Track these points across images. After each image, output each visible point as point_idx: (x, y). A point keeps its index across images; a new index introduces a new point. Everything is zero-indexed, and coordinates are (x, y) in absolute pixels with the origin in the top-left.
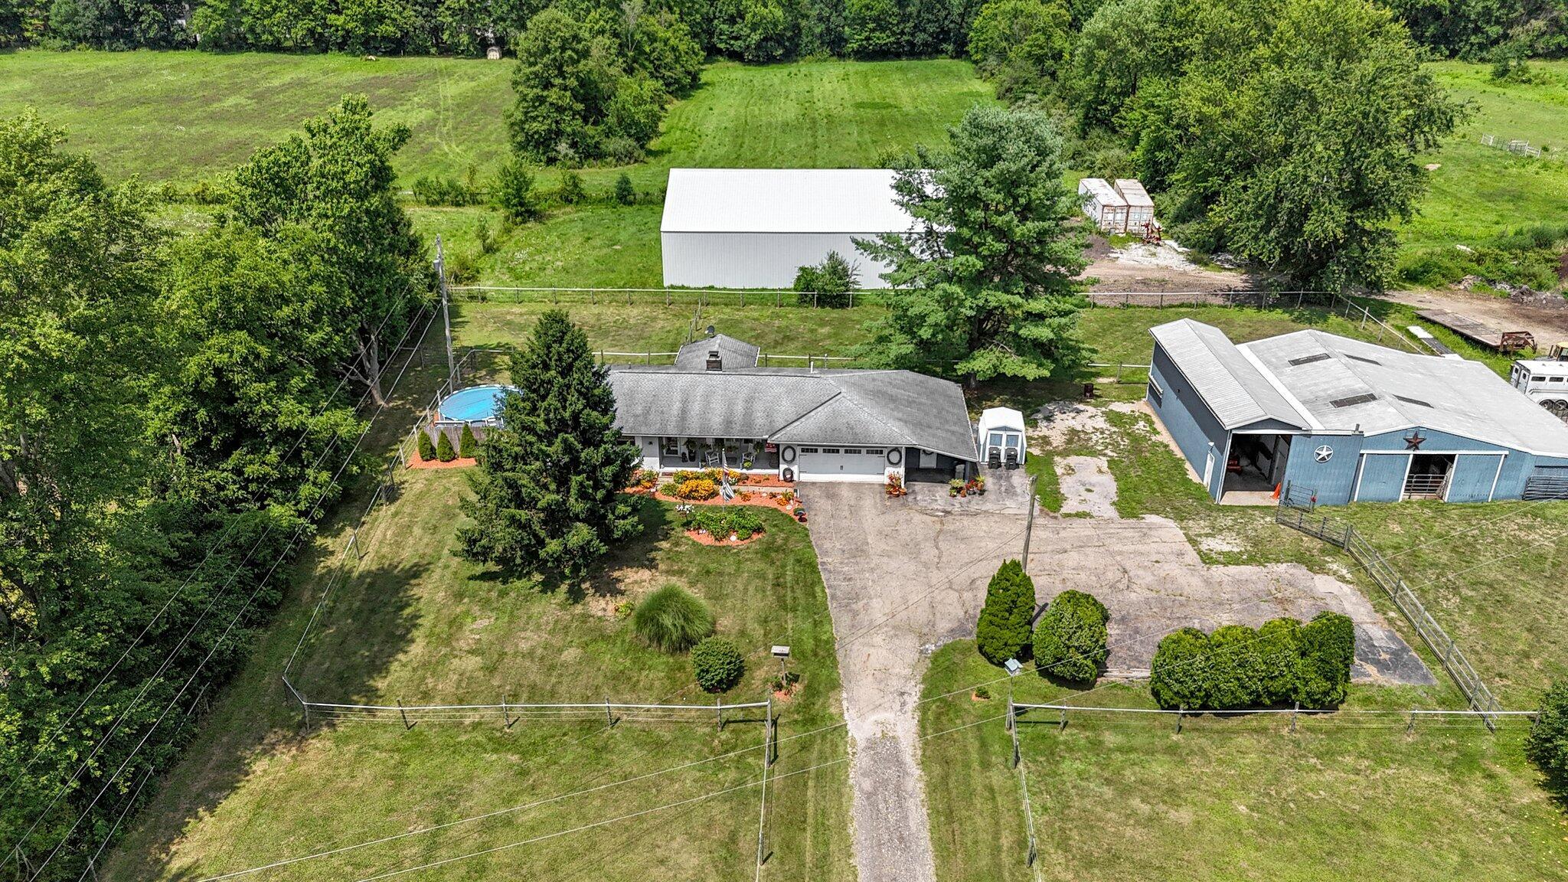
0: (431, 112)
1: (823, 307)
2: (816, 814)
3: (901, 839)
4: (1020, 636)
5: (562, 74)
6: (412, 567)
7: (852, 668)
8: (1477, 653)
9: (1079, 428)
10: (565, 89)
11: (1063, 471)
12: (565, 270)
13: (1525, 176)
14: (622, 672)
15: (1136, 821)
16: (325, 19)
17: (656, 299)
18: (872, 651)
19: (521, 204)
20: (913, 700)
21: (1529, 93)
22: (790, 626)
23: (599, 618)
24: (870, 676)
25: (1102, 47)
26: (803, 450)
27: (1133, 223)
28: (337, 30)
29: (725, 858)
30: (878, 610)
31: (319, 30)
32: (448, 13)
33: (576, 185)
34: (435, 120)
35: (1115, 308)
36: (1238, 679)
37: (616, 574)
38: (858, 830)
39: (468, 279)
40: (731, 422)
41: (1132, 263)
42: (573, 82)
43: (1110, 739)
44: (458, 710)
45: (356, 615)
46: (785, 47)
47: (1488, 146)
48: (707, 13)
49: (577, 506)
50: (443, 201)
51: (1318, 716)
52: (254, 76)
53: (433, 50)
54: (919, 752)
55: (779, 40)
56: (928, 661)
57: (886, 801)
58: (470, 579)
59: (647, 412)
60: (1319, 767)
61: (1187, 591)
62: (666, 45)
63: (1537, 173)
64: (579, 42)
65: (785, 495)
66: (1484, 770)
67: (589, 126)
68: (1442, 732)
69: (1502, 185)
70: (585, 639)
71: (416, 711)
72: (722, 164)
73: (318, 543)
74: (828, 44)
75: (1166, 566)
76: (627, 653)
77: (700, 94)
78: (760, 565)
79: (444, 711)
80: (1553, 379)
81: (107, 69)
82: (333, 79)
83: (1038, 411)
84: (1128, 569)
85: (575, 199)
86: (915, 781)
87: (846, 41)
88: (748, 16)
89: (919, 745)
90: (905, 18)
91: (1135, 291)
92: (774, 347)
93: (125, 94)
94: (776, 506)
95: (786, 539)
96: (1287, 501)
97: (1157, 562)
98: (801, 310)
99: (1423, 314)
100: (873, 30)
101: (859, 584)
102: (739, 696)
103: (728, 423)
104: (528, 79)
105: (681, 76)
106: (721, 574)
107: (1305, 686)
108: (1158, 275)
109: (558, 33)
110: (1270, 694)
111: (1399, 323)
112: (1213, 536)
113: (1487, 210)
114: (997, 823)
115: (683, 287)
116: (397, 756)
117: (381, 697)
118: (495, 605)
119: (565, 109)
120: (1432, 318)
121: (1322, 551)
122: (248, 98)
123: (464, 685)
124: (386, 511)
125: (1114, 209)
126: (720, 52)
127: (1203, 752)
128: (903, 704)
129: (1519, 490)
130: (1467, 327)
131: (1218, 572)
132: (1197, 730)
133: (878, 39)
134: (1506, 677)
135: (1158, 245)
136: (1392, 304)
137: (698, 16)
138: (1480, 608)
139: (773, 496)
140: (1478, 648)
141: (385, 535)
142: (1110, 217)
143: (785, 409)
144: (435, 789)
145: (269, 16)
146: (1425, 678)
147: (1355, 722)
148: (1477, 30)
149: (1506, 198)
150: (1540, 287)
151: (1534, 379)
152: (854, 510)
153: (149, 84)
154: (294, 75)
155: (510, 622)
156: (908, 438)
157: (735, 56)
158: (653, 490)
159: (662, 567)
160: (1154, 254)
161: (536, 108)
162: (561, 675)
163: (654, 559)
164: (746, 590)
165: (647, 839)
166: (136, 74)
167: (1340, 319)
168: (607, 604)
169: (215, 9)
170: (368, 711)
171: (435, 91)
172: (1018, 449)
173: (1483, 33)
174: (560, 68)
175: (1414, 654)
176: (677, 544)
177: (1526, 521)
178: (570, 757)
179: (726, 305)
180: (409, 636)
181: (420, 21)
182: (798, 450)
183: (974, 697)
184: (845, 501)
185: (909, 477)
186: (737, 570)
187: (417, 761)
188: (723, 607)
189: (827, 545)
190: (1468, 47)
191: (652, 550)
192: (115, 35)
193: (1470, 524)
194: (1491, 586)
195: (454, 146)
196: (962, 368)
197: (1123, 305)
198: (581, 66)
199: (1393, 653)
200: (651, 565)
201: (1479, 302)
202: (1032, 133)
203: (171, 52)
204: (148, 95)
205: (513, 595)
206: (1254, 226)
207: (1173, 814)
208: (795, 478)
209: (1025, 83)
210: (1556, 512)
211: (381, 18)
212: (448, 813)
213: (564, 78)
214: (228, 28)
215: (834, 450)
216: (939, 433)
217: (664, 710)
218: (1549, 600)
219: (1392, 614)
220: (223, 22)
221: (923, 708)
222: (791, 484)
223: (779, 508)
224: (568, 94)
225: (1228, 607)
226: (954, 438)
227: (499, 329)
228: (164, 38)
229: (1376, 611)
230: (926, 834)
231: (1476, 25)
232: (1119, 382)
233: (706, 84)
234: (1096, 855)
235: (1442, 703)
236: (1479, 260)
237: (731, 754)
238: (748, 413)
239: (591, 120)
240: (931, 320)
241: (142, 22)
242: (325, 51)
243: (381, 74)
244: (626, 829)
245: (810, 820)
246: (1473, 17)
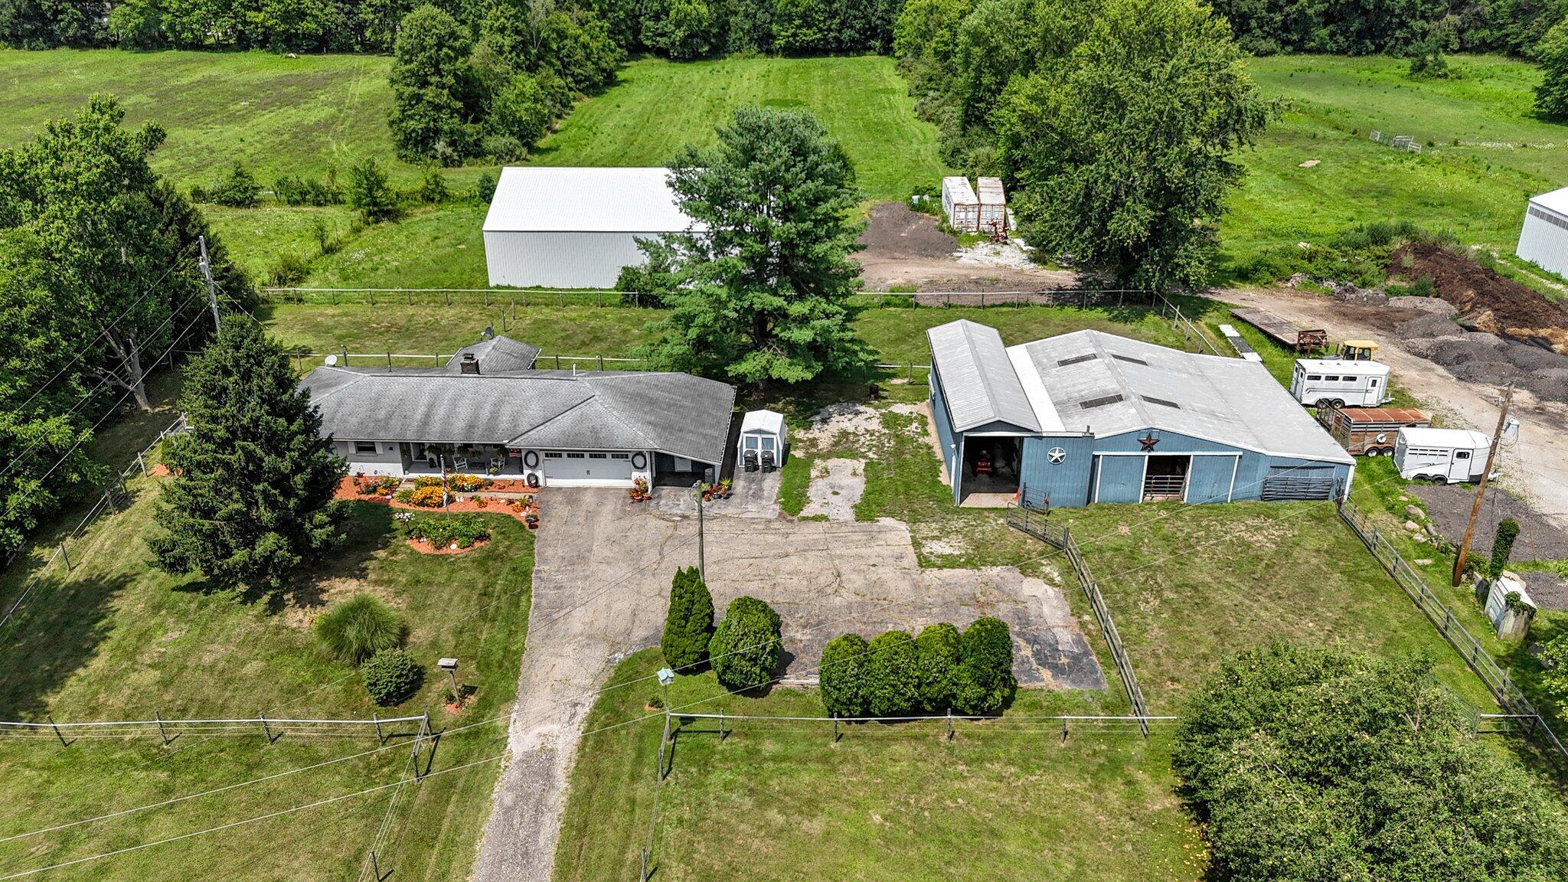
0: (333, 110)
1: (645, 307)
2: (449, 830)
3: (526, 854)
4: (697, 644)
5: (438, 72)
6: (119, 577)
7: (533, 679)
8: (1157, 656)
9: (851, 430)
10: (443, 87)
11: (818, 474)
12: (398, 270)
13: (1400, 172)
14: (300, 685)
15: (767, 833)
16: (245, 16)
17: (477, 299)
18: (559, 660)
19: (375, 204)
20: (584, 711)
21: (1443, 88)
22: (484, 637)
23: (293, 630)
24: (549, 687)
25: (977, 44)
26: (547, 455)
27: (985, 222)
28: (257, 28)
29: (343, 877)
30: (578, 621)
31: (240, 27)
32: (370, 10)
33: (437, 184)
34: (334, 118)
35: (938, 308)
36: (894, 686)
37: (323, 584)
38: (483, 849)
39: (292, 280)
40: (474, 427)
41: (973, 262)
42: (450, 80)
43: (769, 747)
44: (121, 726)
45: (48, 628)
46: (710, 43)
47: (1376, 142)
48: (633, 10)
49: (266, 515)
50: (304, 200)
51: (980, 723)
52: (166, 74)
53: (357, 48)
54: (573, 765)
55: (705, 36)
56: (612, 670)
57: (522, 816)
58: (173, 590)
59: (389, 417)
60: (966, 774)
61: (893, 594)
62: (576, 42)
63: (1413, 169)
64: (456, 39)
65: (522, 501)
66: (1126, 776)
67: (469, 124)
68: (1097, 737)
69: (1374, 181)
70: (272, 652)
71: (80, 727)
72: (601, 163)
73: (34, 554)
74: (756, 41)
75: (881, 570)
76: (310, 665)
77: (614, 91)
78: (474, 574)
79: (108, 727)
80: (1328, 378)
81: (19, 68)
82: (245, 76)
83: (818, 413)
84: (842, 572)
85: (437, 197)
86: (559, 796)
87: (774, 37)
88: (672, 13)
89: (575, 757)
90: (833, 15)
91: (964, 290)
92: (579, 348)
93: (28, 94)
94: (511, 513)
95: (508, 547)
96: (1025, 503)
97: (874, 565)
98: (622, 310)
99: (1237, 312)
100: (799, 27)
101: (567, 592)
102: (410, 709)
103: (471, 427)
104: (404, 78)
105: (592, 73)
106: (430, 584)
107: (963, 691)
108: (993, 274)
109: (434, 30)
110: (930, 701)
111: (1214, 322)
112: (938, 538)
113: (1347, 206)
114: (628, 837)
115: (509, 287)
116: (45, 775)
117: (48, 712)
118: (191, 617)
119: (443, 107)
120: (1243, 316)
121: (1041, 554)
122: (151, 97)
123: (135, 700)
124: (114, 519)
125: (965, 207)
126: (647, 49)
127: (856, 759)
128: (574, 715)
129: (1257, 492)
130: (1273, 325)
131: (932, 575)
132: (858, 737)
133: (805, 35)
134: (1178, 681)
135: (1006, 243)
136: (1213, 302)
137: (621, 13)
138: (1175, 612)
139: (510, 502)
140: (1160, 651)
141: (103, 545)
142: (962, 215)
143: (534, 411)
144: (72, 808)
145: (188, 13)
146: (1097, 682)
147: (1015, 728)
148: (1402, 24)
149: (1372, 194)
150: (1364, 285)
151: (1311, 378)
152: (590, 516)
153: (56, 84)
154: (206, 74)
155: (201, 634)
156: (649, 441)
157: (661, 53)
158: (389, 497)
159: (372, 576)
160: (998, 253)
161: (413, 106)
162: (236, 689)
163: (366, 568)
164: (451, 599)
165: (269, 858)
166: (46, 74)
167: (1157, 318)
168: (305, 615)
169: (133, 7)
170: (32, 728)
171: (345, 90)
172: (774, 451)
173: (1407, 27)
174: (436, 66)
175: (1094, 658)
176: (394, 553)
177: (1257, 522)
178: (220, 773)
179: (547, 305)
180: (95, 649)
181: (342, 18)
182: (542, 456)
183: (647, 707)
184: (584, 507)
185: (658, 481)
186: (449, 579)
187: (64, 780)
188: (422, 618)
189: (550, 552)
190: (1393, 42)
191: (366, 560)
192: (33, 34)
193: (1199, 525)
194: (1195, 588)
195: (343, 144)
196: (733, 370)
197: (945, 305)
198: (458, 64)
199: (1074, 658)
200: (362, 574)
201: (1302, 300)
202: (791, 133)
203: (92, 51)
204: (50, 94)
205: (212, 606)
206: (1068, 225)
207: (806, 824)
208: (541, 482)
209: (930, 80)
210: (1290, 513)
211: (302, 15)
212: (77, 833)
213: (442, 76)
214: (147, 24)
215: (579, 455)
216: (690, 437)
217: (330, 725)
218: (1247, 602)
219: (1086, 618)
220: (142, 20)
221: (591, 720)
222: (535, 490)
223: (514, 514)
224: (446, 92)
225: (927, 611)
226: (703, 442)
227: (303, 332)
228: (84, 37)
229: (1072, 615)
230: (553, 849)
231: (1401, 20)
232: (910, 384)
233: (625, 81)
234: (716, 868)
235: (1106, 707)
236: (1311, 257)
237: (385, 770)
238: (494, 417)
239: (470, 118)
240: (698, 321)
241: (62, 20)
242: (246, 49)
243: (295, 72)
244: (252, 849)
245: (442, 837)
246: (1397, 11)
